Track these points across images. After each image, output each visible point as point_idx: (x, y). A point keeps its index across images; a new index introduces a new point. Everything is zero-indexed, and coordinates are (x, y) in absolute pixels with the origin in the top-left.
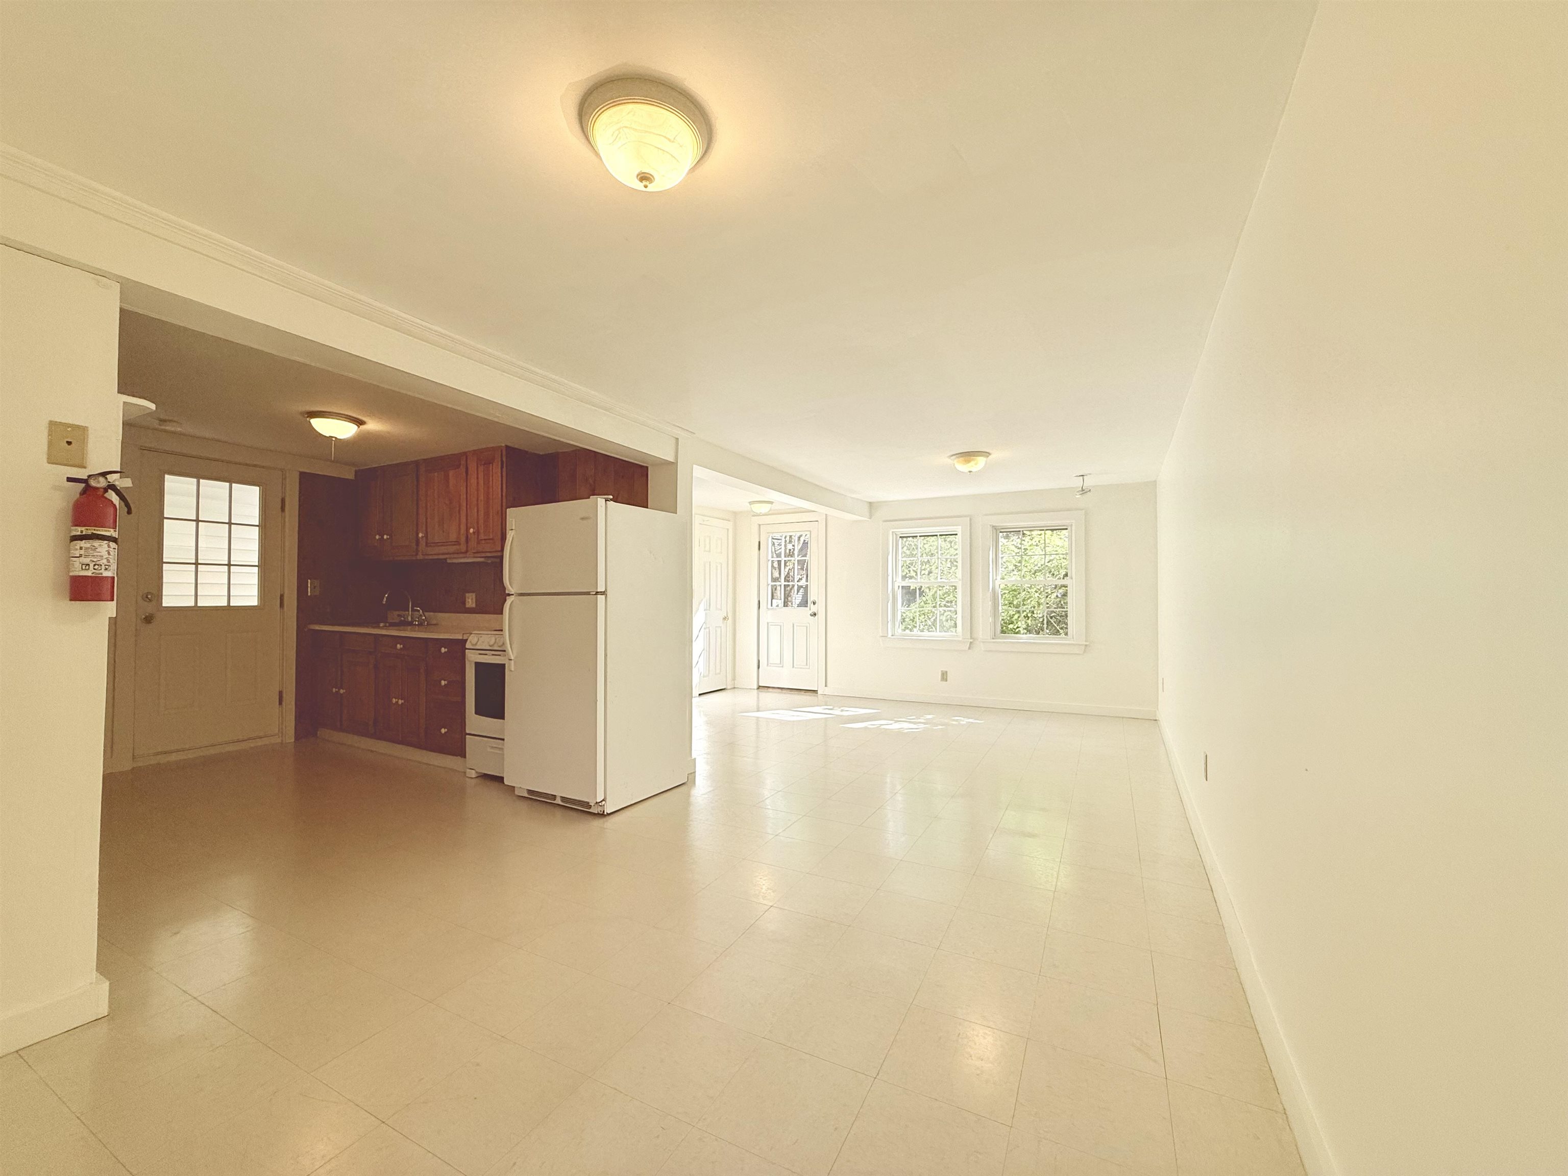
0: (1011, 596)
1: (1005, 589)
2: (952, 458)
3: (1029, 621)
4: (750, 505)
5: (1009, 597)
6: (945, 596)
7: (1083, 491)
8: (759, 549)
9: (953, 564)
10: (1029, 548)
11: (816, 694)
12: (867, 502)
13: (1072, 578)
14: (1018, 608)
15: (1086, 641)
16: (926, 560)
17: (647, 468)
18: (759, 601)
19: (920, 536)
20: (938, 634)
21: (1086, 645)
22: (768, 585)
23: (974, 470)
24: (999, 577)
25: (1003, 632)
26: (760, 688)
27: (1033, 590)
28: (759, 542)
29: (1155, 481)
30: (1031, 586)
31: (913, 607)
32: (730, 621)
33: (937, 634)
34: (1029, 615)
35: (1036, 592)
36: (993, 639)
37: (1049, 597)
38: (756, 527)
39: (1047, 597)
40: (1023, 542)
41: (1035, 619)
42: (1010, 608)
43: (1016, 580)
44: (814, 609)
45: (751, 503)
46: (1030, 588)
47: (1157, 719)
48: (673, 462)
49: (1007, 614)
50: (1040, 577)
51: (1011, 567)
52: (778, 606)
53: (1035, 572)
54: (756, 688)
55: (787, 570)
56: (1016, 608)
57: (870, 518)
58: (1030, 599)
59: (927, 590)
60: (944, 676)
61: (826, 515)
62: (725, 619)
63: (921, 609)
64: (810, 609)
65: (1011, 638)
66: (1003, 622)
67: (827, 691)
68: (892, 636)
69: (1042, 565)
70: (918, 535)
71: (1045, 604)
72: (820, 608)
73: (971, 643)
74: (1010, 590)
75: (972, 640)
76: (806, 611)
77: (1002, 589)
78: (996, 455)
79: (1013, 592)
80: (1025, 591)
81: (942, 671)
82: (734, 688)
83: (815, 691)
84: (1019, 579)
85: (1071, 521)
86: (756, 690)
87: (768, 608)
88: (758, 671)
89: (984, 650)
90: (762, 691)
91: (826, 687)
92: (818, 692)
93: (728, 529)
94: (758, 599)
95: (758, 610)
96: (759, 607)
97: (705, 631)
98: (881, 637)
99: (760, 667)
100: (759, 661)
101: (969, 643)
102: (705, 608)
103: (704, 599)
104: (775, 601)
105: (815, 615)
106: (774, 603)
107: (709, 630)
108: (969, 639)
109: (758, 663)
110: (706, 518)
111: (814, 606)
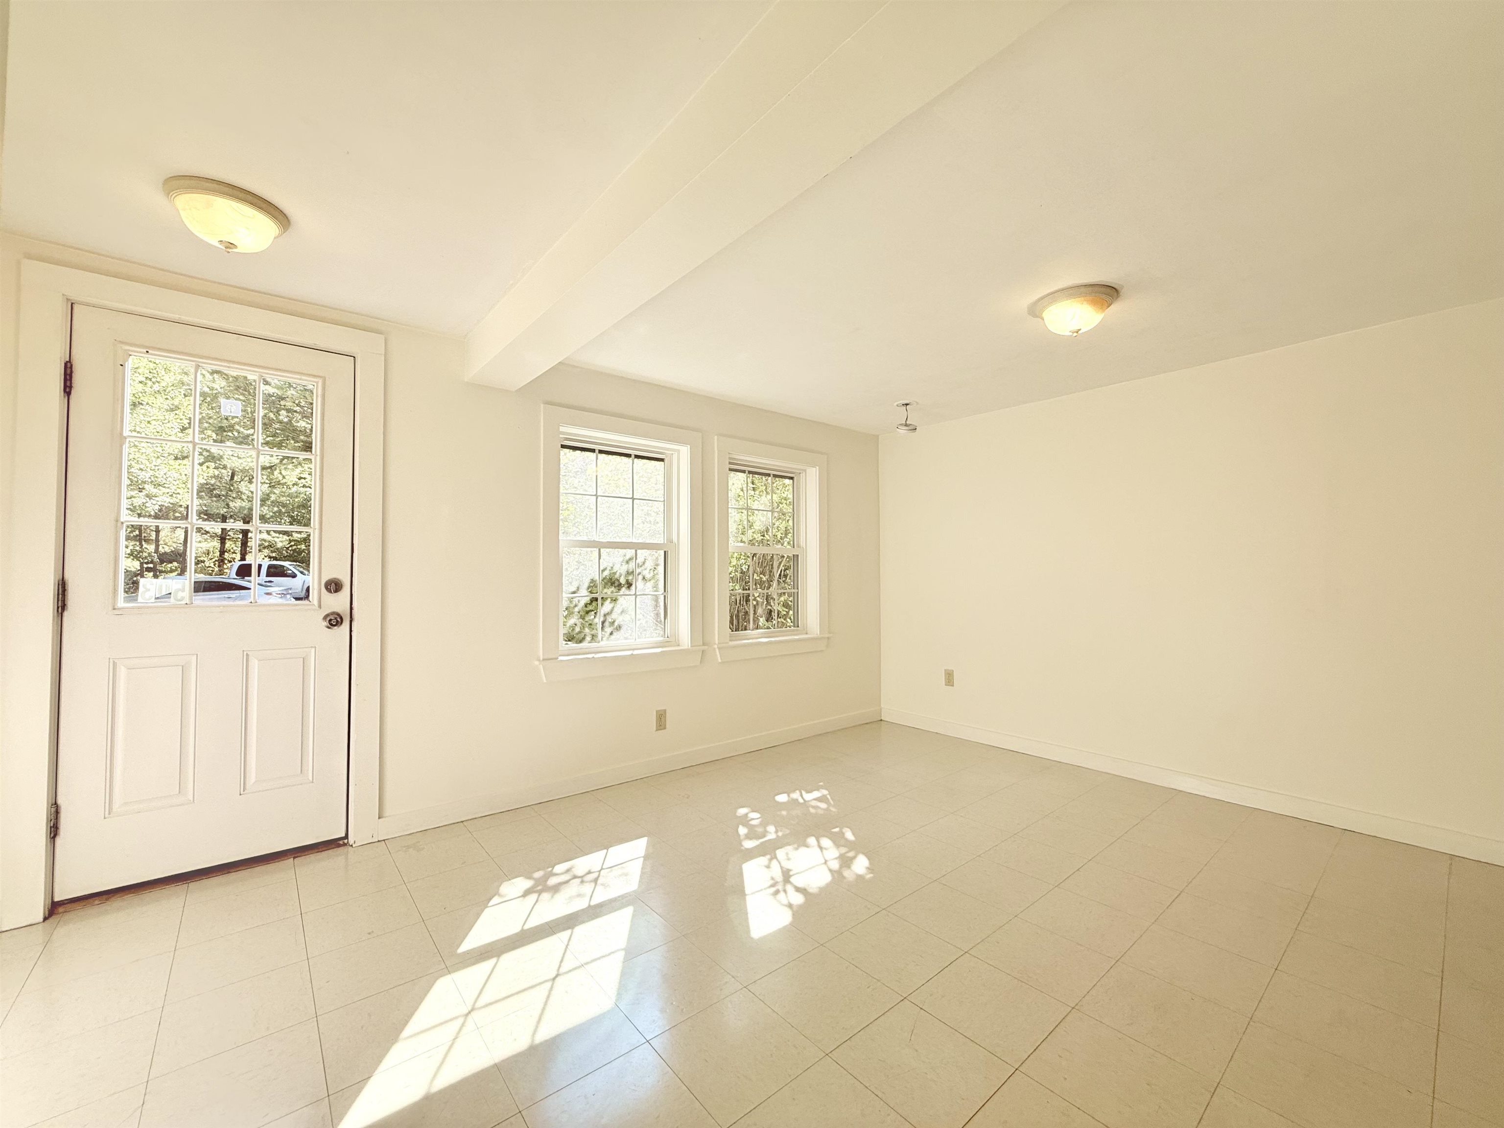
8: (68, 389)
15: (829, 634)
18: (62, 588)
19: (600, 451)
21: (828, 638)
22: (118, 523)
26: (61, 909)
28: (69, 367)
36: (730, 641)
44: (334, 603)
60: (661, 720)
64: (320, 607)
67: (386, 829)
70: (597, 448)
72: (358, 602)
73: (703, 651)
75: (704, 648)
81: (656, 711)
83: (338, 844)
85: (802, 467)
86: (40, 927)
87: (116, 612)
88: (50, 847)
89: (720, 661)
90: (70, 920)
91: (380, 818)
92: (348, 841)
94: (59, 577)
95: (58, 618)
96: (62, 607)
98: (543, 660)
99: (62, 829)
100: (58, 807)
101: (701, 653)
104: (152, 586)
105: (336, 620)
106: (147, 590)
108: (701, 646)
109: (53, 816)
111: (334, 595)
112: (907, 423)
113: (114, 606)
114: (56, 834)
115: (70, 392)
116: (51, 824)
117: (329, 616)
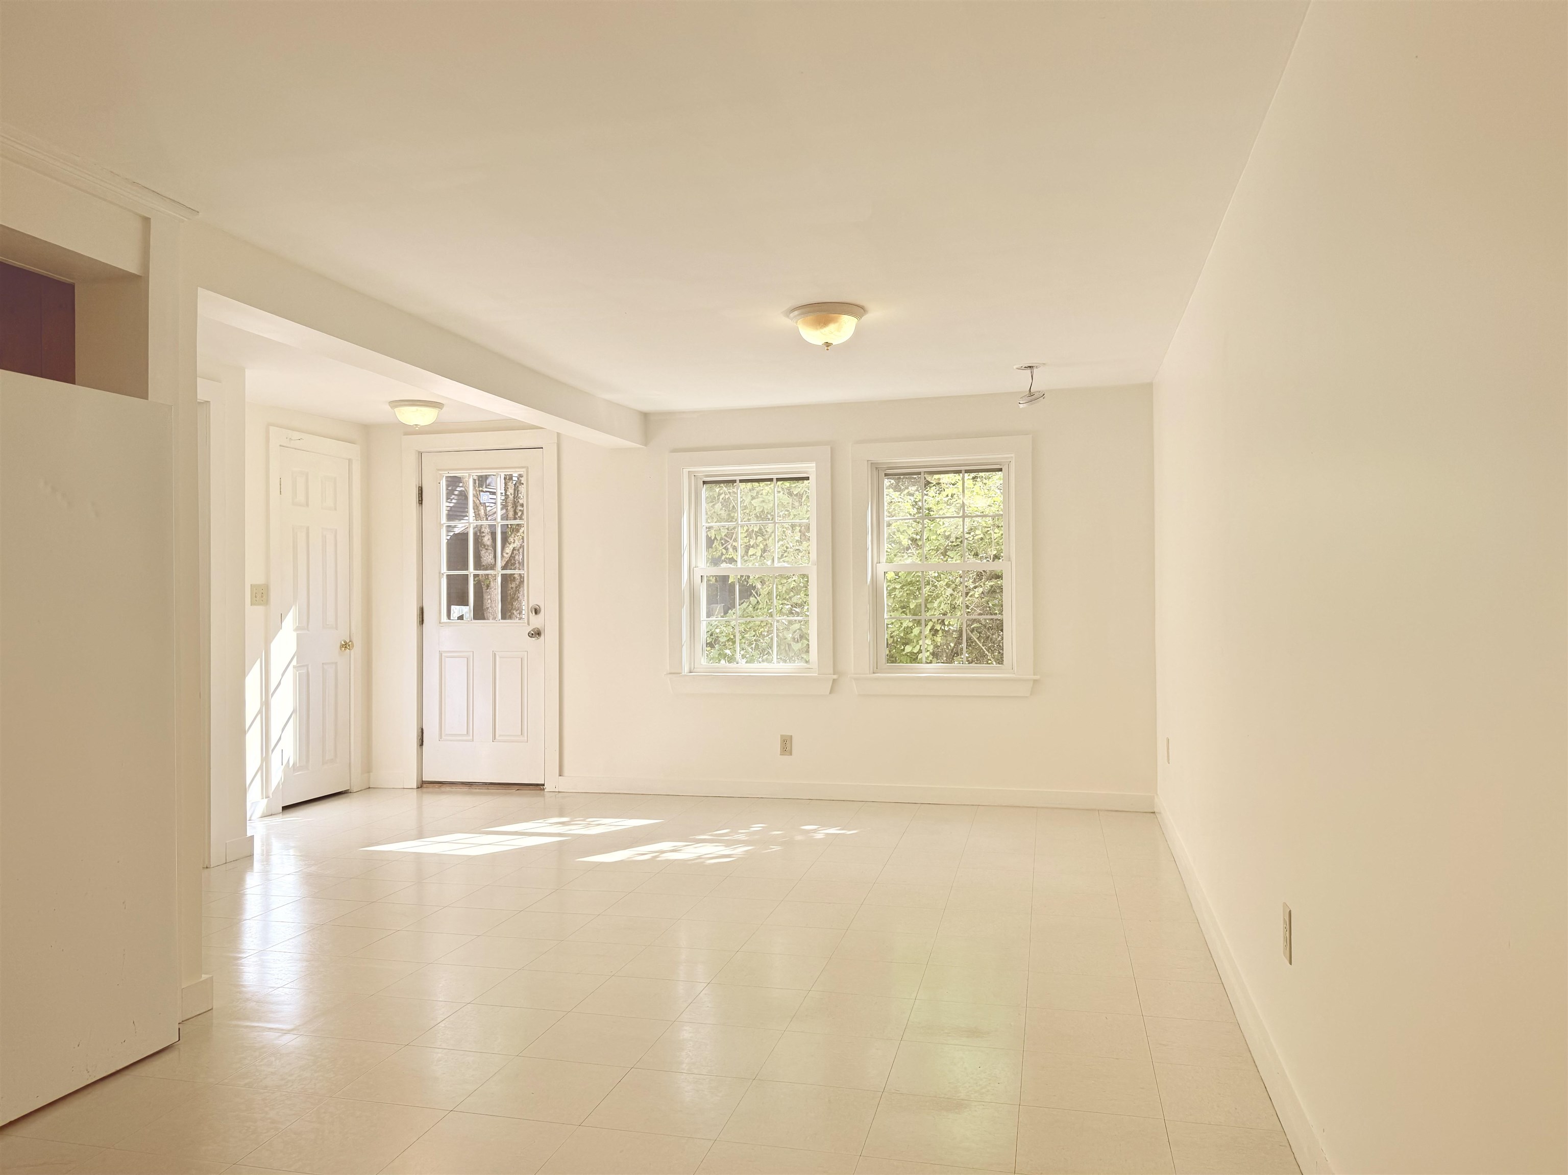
0: (905, 594)
1: (894, 581)
2: (792, 315)
3: (938, 639)
4: (393, 408)
5: (902, 596)
6: (792, 594)
7: (1032, 396)
8: (421, 501)
9: (804, 535)
10: (935, 508)
11: (540, 791)
12: (640, 412)
13: (1009, 560)
14: (917, 615)
15: (1034, 674)
16: (756, 529)
17: (72, 287)
18: (422, 610)
19: (741, 481)
21: (1035, 681)
22: (440, 574)
23: (835, 342)
24: (883, 559)
25: (892, 659)
26: (425, 785)
27: (943, 583)
28: (421, 490)
29: (1150, 385)
30: (939, 576)
31: (734, 616)
32: (357, 651)
33: (775, 666)
34: (938, 627)
35: (948, 585)
36: (874, 672)
37: (970, 594)
38: (414, 458)
39: (967, 594)
40: (925, 497)
41: (946, 633)
42: (904, 616)
43: (913, 564)
44: (536, 622)
45: (397, 403)
46: (938, 578)
47: (1156, 810)
48: (139, 276)
49: (901, 626)
50: (955, 558)
51: (906, 542)
52: (461, 618)
53: (946, 551)
54: (416, 788)
55: (509, 550)
56: (914, 615)
57: (646, 445)
58: (938, 600)
59: (759, 586)
60: (786, 746)
61: (558, 434)
62: (345, 646)
63: (749, 619)
64: (529, 624)
65: (906, 672)
66: (892, 639)
67: (563, 785)
68: (691, 671)
69: (957, 538)
70: (738, 478)
71: (964, 606)
72: (547, 621)
73: (834, 681)
74: (904, 583)
75: (835, 677)
76: (517, 629)
77: (890, 581)
78: (875, 314)
79: (908, 587)
80: (928, 584)
81: (782, 736)
82: (369, 788)
83: (539, 787)
84: (918, 561)
85: (1006, 456)
86: (415, 790)
87: (440, 623)
88: (420, 750)
89: (857, 693)
90: (428, 793)
91: (560, 776)
92: (545, 787)
93: (350, 461)
94: (420, 605)
95: (419, 627)
96: (422, 621)
97: (298, 673)
98: (670, 673)
99: (424, 743)
100: (422, 729)
101: (831, 682)
102: (297, 625)
103: (293, 608)
104: (457, 610)
105: (537, 634)
106: (454, 612)
107: (308, 669)
108: (831, 674)
109: (420, 734)
110: (296, 435)
111: (537, 616)
112: (1032, 391)
113: (440, 621)
114: (421, 743)
115: (422, 503)
116: (419, 738)
117: (532, 630)
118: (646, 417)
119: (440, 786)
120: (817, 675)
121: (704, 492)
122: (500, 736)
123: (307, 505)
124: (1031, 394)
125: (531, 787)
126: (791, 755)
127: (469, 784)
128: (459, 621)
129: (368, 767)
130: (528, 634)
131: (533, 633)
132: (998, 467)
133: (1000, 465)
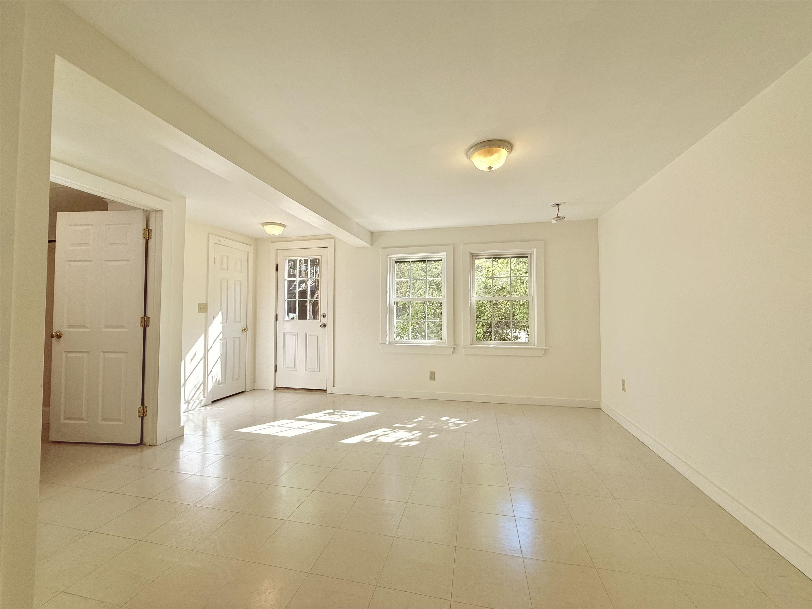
4: (263, 226)
8: (277, 270)
11: (325, 393)
12: (370, 231)
15: (546, 347)
18: (277, 315)
20: (427, 341)
21: (545, 349)
22: (285, 300)
23: (493, 167)
24: (475, 295)
25: (479, 339)
26: (277, 389)
28: (277, 265)
29: (598, 219)
32: (250, 332)
36: (471, 345)
38: (275, 252)
44: (324, 321)
45: (265, 224)
47: (601, 408)
52: (293, 319)
54: (273, 389)
57: (372, 246)
60: (432, 376)
61: (335, 240)
62: (244, 330)
64: (321, 322)
65: (486, 344)
67: (335, 391)
68: (389, 343)
70: (411, 260)
72: (329, 320)
73: (454, 348)
75: (455, 346)
76: (317, 323)
81: (430, 372)
82: (254, 389)
83: (325, 391)
85: (532, 250)
86: (273, 391)
87: (284, 321)
88: (275, 374)
89: (464, 354)
90: (278, 392)
91: (333, 386)
92: (327, 391)
93: (248, 252)
94: (276, 313)
95: (276, 322)
96: (277, 320)
97: (221, 342)
98: (381, 344)
99: (277, 371)
100: (276, 365)
101: (453, 348)
102: (222, 321)
103: (220, 312)
104: (291, 315)
105: (324, 326)
106: (290, 316)
107: (226, 340)
108: (452, 345)
109: (275, 367)
110: (222, 239)
111: (324, 318)
112: (558, 216)
113: (284, 320)
114: (276, 371)
115: (278, 271)
116: (275, 369)
117: (322, 324)
118: (372, 233)
119: (283, 389)
120: (446, 345)
121: (396, 266)
122: (308, 369)
123: (228, 270)
124: (558, 217)
125: (321, 391)
126: (434, 380)
127: (295, 389)
128: (292, 320)
129: (254, 381)
130: (320, 326)
131: (322, 325)
132: (526, 255)
133: (527, 255)
